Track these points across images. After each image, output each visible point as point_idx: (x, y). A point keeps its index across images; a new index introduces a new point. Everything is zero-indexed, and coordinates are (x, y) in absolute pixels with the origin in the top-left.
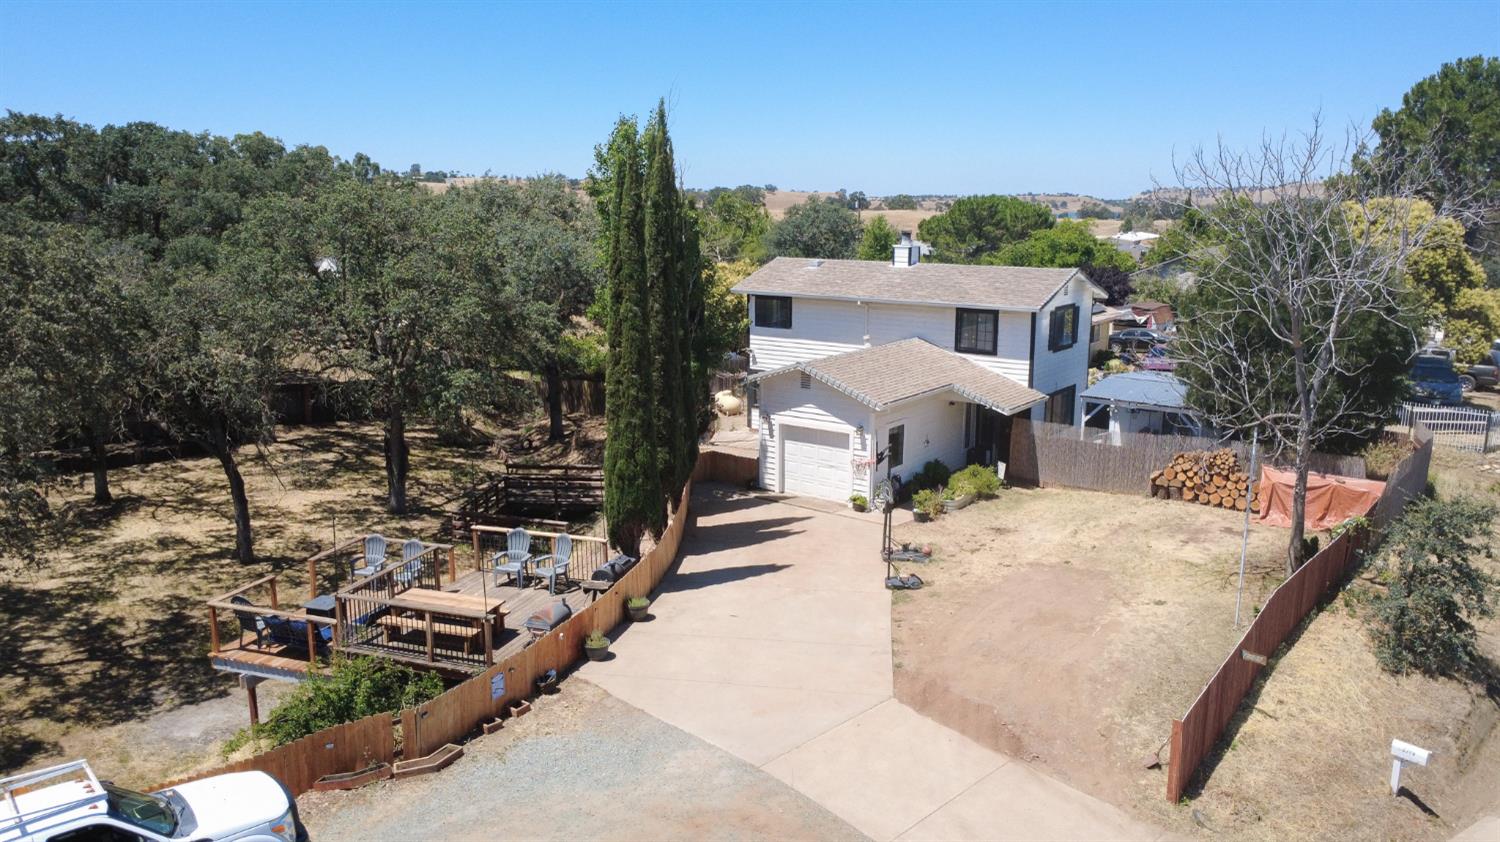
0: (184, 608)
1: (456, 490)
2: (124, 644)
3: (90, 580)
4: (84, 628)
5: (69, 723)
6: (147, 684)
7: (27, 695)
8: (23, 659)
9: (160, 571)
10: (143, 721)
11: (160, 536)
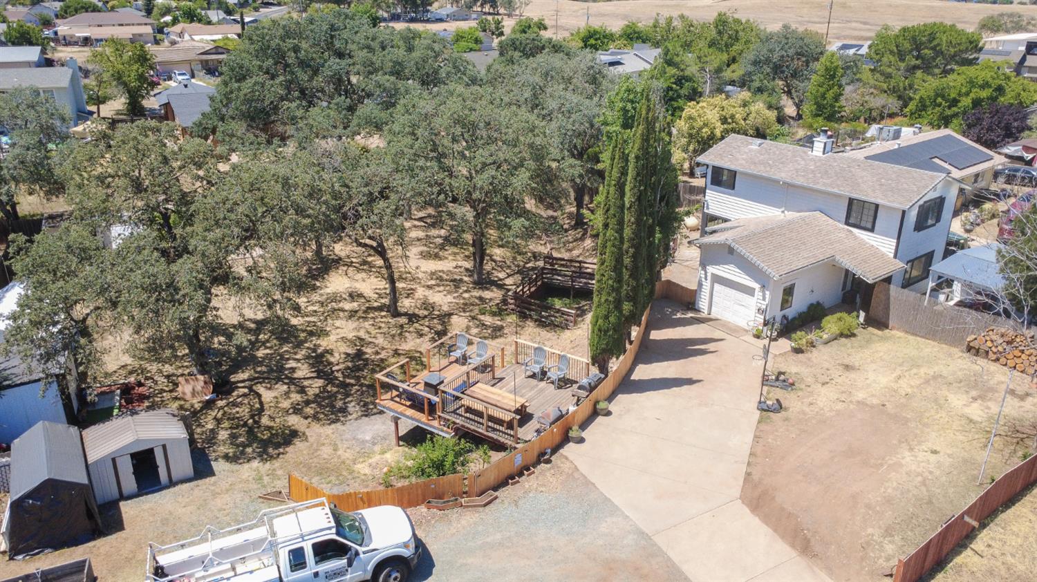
0: (362, 346)
1: (513, 267)
2: (334, 369)
3: (315, 320)
4: (314, 354)
5: (310, 420)
6: (345, 399)
7: (289, 398)
8: (286, 372)
9: (350, 317)
10: (344, 424)
11: (350, 290)
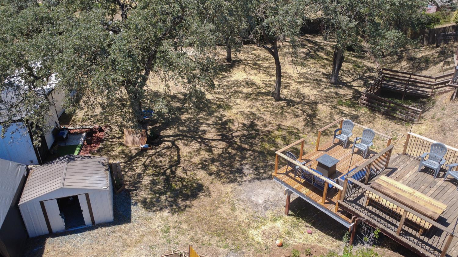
2: (234, 134)
5: (213, 176)
6: (242, 161)
8: (200, 133)
10: (240, 185)
11: (247, 80)
